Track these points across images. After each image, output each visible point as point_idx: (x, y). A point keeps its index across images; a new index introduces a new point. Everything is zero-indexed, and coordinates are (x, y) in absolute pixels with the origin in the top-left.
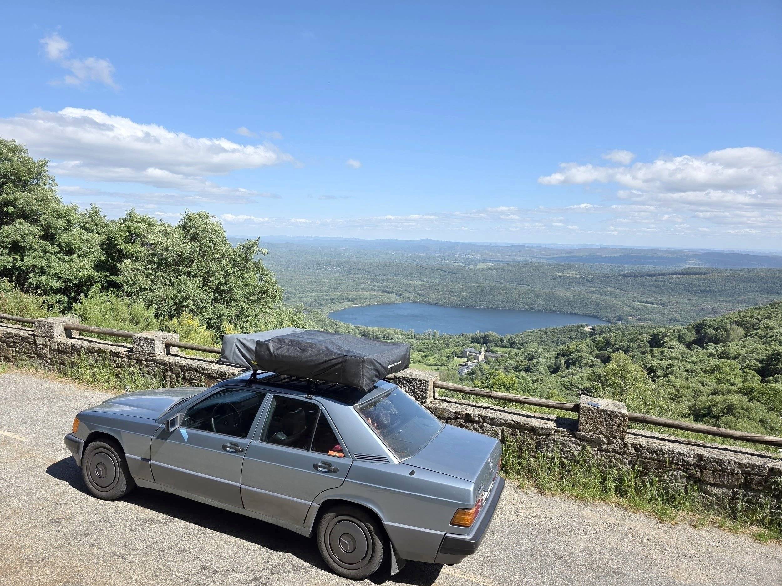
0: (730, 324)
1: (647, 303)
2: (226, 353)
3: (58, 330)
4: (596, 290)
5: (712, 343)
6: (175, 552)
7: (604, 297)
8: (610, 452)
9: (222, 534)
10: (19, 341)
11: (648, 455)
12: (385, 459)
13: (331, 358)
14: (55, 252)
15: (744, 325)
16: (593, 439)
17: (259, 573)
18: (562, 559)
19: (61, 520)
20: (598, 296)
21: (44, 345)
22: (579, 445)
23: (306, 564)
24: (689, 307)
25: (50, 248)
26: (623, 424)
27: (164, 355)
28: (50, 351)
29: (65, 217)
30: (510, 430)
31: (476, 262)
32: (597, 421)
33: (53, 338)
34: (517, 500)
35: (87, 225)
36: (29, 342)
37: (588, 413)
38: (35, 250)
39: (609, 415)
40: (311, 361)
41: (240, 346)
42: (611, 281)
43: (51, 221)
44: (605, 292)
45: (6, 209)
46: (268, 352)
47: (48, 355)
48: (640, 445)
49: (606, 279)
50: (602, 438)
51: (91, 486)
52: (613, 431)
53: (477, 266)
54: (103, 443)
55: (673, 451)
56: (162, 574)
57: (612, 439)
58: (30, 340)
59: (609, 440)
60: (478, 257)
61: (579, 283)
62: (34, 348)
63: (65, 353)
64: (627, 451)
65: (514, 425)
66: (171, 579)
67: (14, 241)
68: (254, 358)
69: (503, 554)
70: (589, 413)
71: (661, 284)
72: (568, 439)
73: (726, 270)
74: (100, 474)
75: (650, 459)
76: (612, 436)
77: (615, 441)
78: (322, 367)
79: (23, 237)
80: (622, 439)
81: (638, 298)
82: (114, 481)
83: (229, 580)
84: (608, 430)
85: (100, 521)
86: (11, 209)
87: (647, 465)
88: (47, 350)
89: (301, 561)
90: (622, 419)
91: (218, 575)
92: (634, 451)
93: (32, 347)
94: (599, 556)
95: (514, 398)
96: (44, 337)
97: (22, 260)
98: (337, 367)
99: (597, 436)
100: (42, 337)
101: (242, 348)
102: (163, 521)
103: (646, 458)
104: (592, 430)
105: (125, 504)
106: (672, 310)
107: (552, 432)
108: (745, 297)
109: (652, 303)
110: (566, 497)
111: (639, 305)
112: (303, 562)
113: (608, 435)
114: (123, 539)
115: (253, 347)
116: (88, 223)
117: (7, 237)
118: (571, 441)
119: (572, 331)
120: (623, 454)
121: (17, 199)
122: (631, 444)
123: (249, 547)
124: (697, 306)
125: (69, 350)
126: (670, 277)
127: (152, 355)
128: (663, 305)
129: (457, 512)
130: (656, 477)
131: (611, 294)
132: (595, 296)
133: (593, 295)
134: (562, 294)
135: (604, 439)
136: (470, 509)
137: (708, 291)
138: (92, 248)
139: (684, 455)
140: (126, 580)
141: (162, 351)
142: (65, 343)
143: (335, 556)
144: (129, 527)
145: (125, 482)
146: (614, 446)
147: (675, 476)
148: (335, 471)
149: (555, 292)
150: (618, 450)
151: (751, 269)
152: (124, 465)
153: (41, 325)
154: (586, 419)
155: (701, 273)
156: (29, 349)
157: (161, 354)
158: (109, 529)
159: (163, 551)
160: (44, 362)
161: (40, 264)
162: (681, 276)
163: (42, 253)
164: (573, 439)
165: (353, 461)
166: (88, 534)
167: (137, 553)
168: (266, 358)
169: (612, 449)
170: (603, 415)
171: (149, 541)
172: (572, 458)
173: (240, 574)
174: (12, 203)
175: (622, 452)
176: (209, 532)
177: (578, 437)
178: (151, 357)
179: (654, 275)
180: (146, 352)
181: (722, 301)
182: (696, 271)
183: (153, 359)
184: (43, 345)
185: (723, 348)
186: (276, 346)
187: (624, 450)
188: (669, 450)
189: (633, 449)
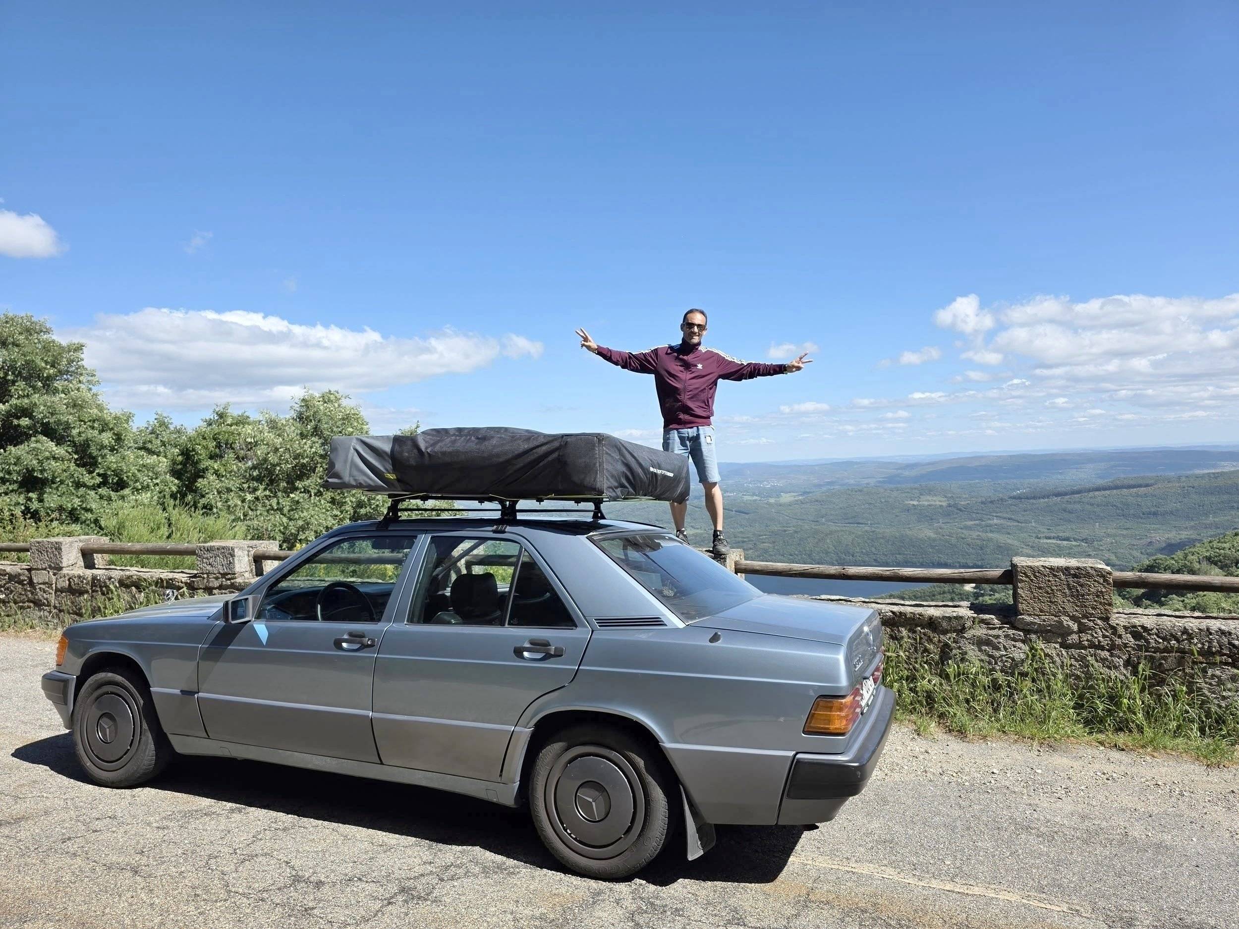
0: (1199, 562)
1: (1060, 540)
2: (337, 466)
3: (70, 555)
4: (975, 524)
5: (1174, 596)
6: (243, 857)
7: (990, 535)
8: (1085, 648)
9: (340, 825)
10: (4, 582)
11: (1160, 643)
12: (656, 622)
13: (536, 443)
14: (94, 485)
15: (1220, 562)
16: (1050, 625)
17: (412, 881)
18: (1033, 831)
19: (18, 820)
20: (980, 534)
21: (47, 583)
22: (1023, 642)
23: (511, 862)
24: (1127, 542)
25: (87, 479)
26: (1104, 590)
27: (251, 577)
28: (55, 593)
29: (112, 429)
30: (888, 630)
31: (777, 492)
32: (1052, 590)
33: (61, 569)
34: (918, 749)
35: (149, 446)
36: (21, 582)
37: (1032, 577)
38: (62, 482)
39: (1075, 576)
40: (498, 455)
41: (363, 450)
42: (997, 507)
43: (90, 436)
44: (991, 526)
45: (15, 422)
46: (415, 451)
47: (53, 601)
48: (1143, 627)
49: (991, 504)
50: (1066, 621)
51: (89, 764)
52: (1086, 606)
53: (781, 499)
54: (110, 674)
55: (1208, 629)
56: (207, 892)
57: (1085, 621)
58: (22, 578)
59: (1080, 624)
60: (780, 484)
61: (947, 514)
62: (29, 591)
63: (81, 593)
64: (1118, 641)
65: (893, 618)
66: (226, 900)
67: (27, 469)
68: (390, 467)
69: (911, 829)
70: (1035, 576)
71: (1078, 507)
72: (1001, 633)
73: (1179, 478)
74: (104, 735)
75: (1166, 650)
76: (1085, 617)
77: (1091, 624)
78: (520, 463)
79: (40, 462)
80: (1106, 619)
81: (1044, 533)
82: (131, 746)
83: (349, 895)
84: (1077, 606)
85: (98, 819)
86: (25, 422)
87: (1161, 664)
88: (51, 591)
89: (499, 858)
90: (1101, 581)
91: (326, 889)
92: (1132, 640)
93: (25, 590)
94: (1105, 823)
95: (888, 573)
96: (45, 569)
97: (41, 500)
98: (550, 458)
99: (1056, 619)
100: (43, 569)
101: (367, 453)
102: (223, 812)
103: (1157, 650)
104: (1046, 608)
105: (153, 791)
106: (1101, 548)
107: (968, 624)
108: (1215, 519)
109: (1067, 539)
110: (1012, 741)
111: (1047, 543)
112: (504, 859)
113: (1077, 614)
114: (138, 843)
115: (387, 447)
116: (150, 442)
117: (15, 464)
118: (1007, 636)
119: (944, 593)
120: (1112, 648)
121: (35, 404)
122: (1124, 627)
123: (394, 842)
124: (1140, 539)
125: (89, 587)
126: (1091, 494)
127: (229, 576)
128: (1085, 540)
129: (816, 706)
130: (1183, 684)
131: (1000, 529)
132: (975, 534)
133: (972, 533)
134: (921, 535)
135: (1071, 623)
136: (843, 697)
137: (1155, 514)
138: (156, 478)
139: (1230, 634)
140: (131, 905)
141: (248, 569)
142: (82, 574)
143: (570, 834)
144: (155, 825)
145: (152, 746)
146: (1092, 636)
147: (1219, 677)
148: (558, 654)
149: (910, 532)
150: (1099, 642)
151: (1218, 473)
152: (150, 712)
153: (41, 549)
154: (1030, 590)
155: (1140, 486)
156: (21, 594)
157: (247, 575)
158: (114, 829)
159: (216, 857)
160: (46, 614)
161: (69, 505)
162: (1108, 492)
163: (72, 486)
164: (1011, 632)
165: (593, 631)
166: (69, 839)
167: (163, 863)
168: (412, 462)
169: (1087, 640)
170: (1063, 577)
171: (190, 843)
172: (1013, 668)
173: (372, 885)
174: (26, 412)
175: (1108, 644)
176: (314, 824)
177: (1020, 626)
178: (229, 579)
179: (1066, 494)
180: (219, 573)
181: (1180, 529)
182: (1132, 482)
183: (232, 584)
184: (44, 583)
185: (1194, 601)
186: (430, 439)
187: (1111, 640)
188: (1200, 629)
189: (1129, 635)
